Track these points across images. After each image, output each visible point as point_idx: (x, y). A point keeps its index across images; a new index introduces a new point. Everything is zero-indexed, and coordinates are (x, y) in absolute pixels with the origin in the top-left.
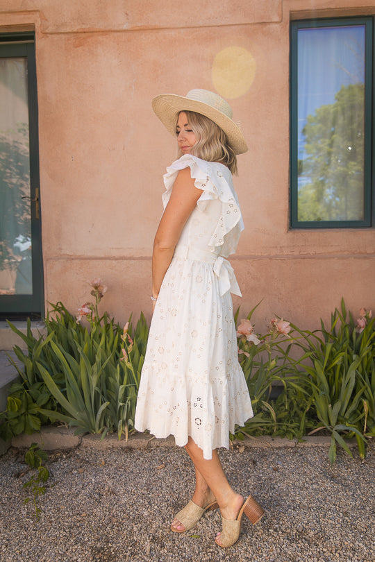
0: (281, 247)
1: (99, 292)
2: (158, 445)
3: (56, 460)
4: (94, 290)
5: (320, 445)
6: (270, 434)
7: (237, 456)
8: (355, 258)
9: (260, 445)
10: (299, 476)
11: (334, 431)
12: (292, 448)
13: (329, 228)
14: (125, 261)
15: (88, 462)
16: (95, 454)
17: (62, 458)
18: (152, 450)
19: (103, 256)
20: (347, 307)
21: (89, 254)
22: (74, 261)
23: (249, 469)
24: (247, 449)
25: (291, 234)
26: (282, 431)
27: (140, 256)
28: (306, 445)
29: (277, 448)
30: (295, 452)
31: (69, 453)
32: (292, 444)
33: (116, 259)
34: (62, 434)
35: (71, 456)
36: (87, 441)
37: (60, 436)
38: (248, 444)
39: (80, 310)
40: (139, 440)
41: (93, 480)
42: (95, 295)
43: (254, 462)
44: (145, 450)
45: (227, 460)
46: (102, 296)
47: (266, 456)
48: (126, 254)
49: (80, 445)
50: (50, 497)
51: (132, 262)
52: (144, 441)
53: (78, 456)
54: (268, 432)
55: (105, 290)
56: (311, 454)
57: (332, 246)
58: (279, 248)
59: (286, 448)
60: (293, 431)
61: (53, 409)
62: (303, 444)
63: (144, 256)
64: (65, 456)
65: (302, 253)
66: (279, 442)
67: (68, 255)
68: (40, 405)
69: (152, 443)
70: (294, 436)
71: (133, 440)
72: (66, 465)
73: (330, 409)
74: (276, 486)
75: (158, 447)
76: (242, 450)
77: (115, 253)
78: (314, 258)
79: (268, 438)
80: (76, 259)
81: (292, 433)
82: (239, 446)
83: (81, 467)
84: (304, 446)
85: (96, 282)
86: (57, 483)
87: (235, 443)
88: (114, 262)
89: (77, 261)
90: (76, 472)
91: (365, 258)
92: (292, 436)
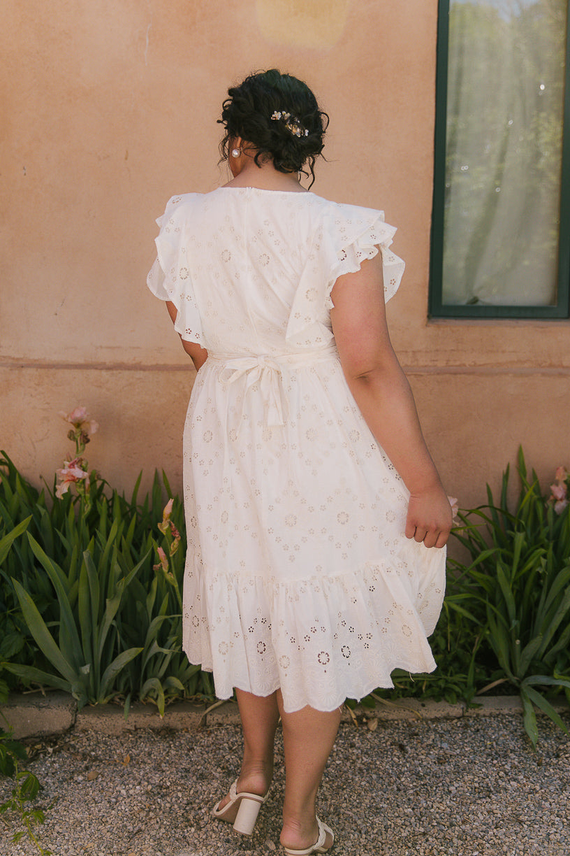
0: (414, 352)
1: (82, 433)
2: (220, 721)
3: (35, 757)
4: (74, 429)
5: (506, 711)
6: (417, 695)
7: (369, 736)
8: (543, 374)
9: (403, 714)
10: (487, 769)
11: (524, 686)
12: (459, 718)
13: (497, 317)
14: (126, 373)
15: (96, 758)
16: (105, 743)
17: (45, 754)
18: (211, 732)
19: (81, 361)
20: (526, 462)
21: (55, 358)
22: (24, 371)
23: (395, 759)
24: (383, 724)
25: (432, 330)
26: (437, 690)
27: (154, 363)
28: (481, 712)
29: (431, 720)
30: (466, 726)
31: (55, 744)
32: (456, 710)
33: (109, 368)
34: (40, 707)
35: (61, 748)
36: (85, 720)
37: (34, 711)
38: (382, 715)
39: (64, 472)
40: (183, 714)
41: (123, 792)
42: (74, 439)
43: (402, 748)
44: (198, 732)
45: (352, 746)
46: (88, 441)
47: (417, 735)
48: (127, 358)
49: (72, 726)
50: (57, 827)
51: (140, 374)
52: (194, 715)
53: (74, 747)
54: (414, 691)
55: (93, 429)
56: (493, 728)
57: (503, 352)
58: (411, 354)
59: (447, 718)
60: (457, 689)
61: (29, 662)
62: (477, 711)
63: (161, 363)
64: (50, 750)
65: (451, 363)
66: (435, 710)
67: (13, 359)
68: (8, 655)
69: (209, 718)
70: (458, 696)
71: (175, 714)
72: (56, 765)
73: (518, 649)
74: (452, 788)
75: (220, 725)
76: (373, 725)
77: (106, 357)
78: (473, 373)
79: (415, 702)
80: (29, 366)
81: (455, 692)
82: (367, 718)
83: (87, 768)
84: (478, 715)
85: (78, 414)
86: (56, 799)
87: (359, 713)
88: (104, 373)
89: (32, 371)
90: (81, 778)
91: (561, 375)
92: (454, 696)
